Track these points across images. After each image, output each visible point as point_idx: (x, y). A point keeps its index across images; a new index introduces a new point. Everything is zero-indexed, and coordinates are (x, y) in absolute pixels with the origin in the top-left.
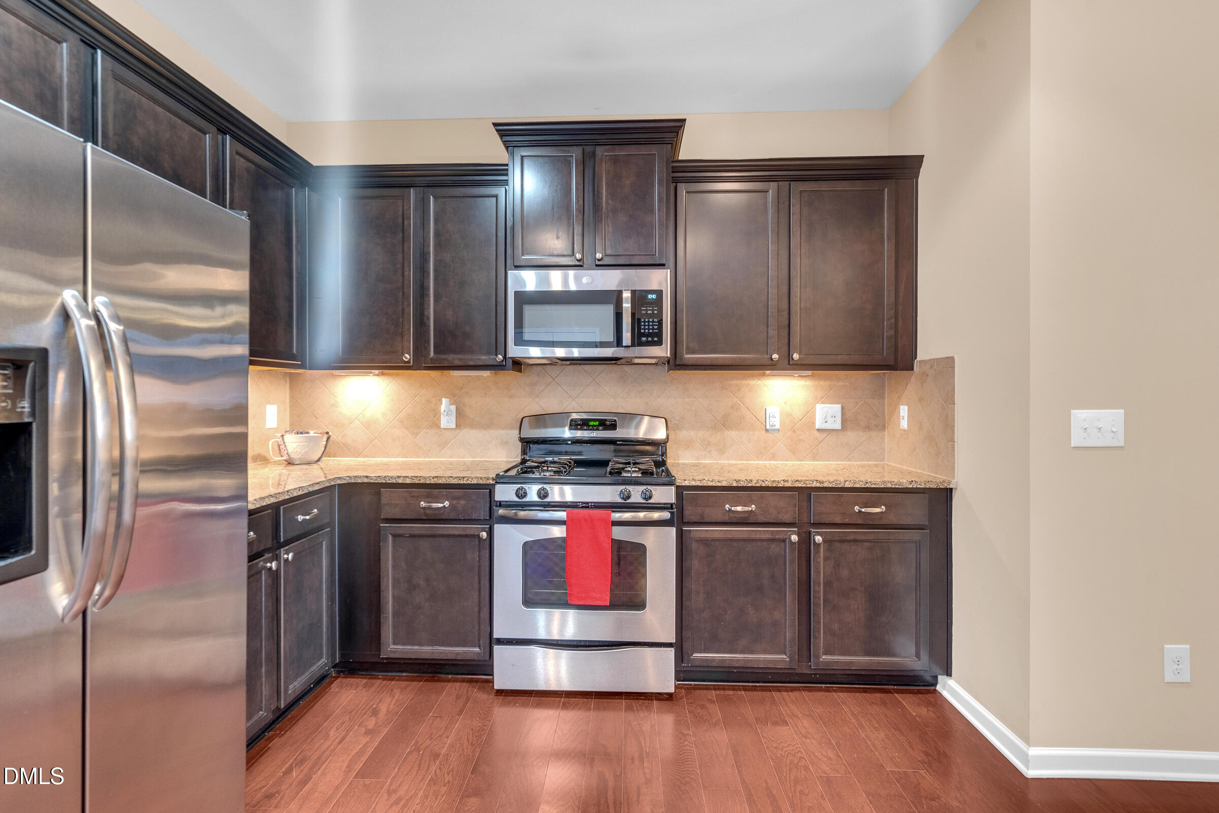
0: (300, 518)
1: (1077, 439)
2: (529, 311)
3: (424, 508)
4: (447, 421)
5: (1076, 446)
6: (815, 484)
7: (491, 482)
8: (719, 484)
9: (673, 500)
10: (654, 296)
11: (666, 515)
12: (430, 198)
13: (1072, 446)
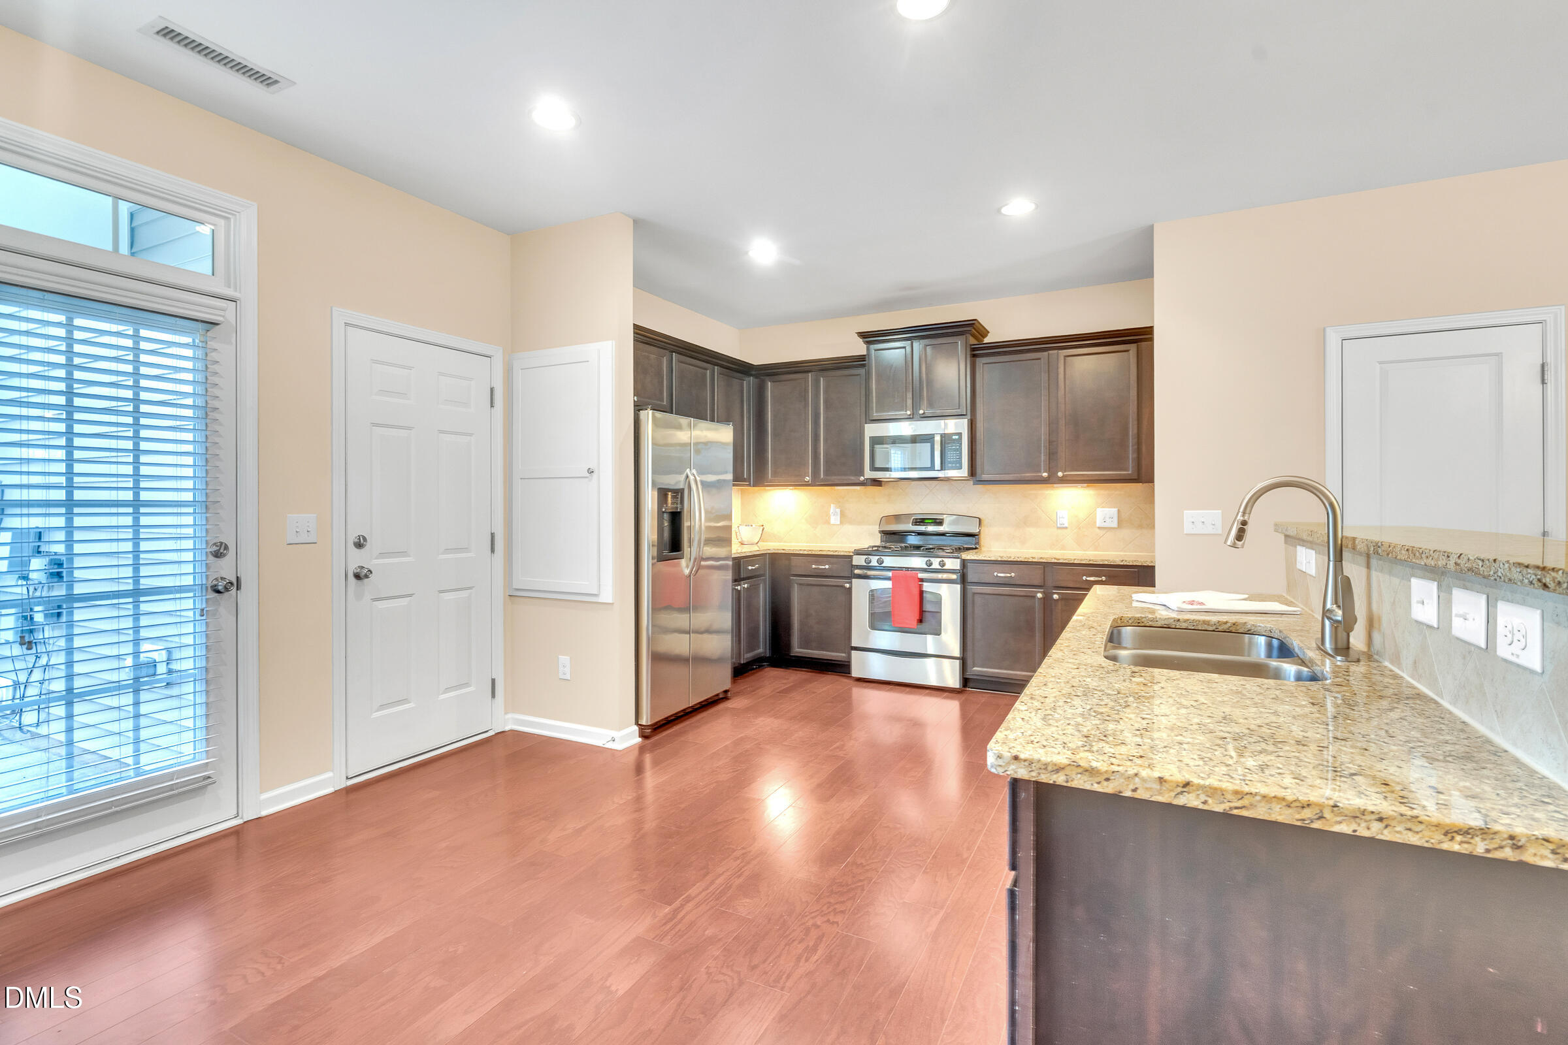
0: (750, 568)
1: (1188, 528)
2: (879, 448)
3: (815, 568)
4: (835, 520)
5: (1188, 533)
6: (1053, 561)
7: (852, 554)
8: (989, 559)
9: (958, 567)
10: (957, 437)
11: (954, 577)
12: (820, 380)
13: (1185, 533)
